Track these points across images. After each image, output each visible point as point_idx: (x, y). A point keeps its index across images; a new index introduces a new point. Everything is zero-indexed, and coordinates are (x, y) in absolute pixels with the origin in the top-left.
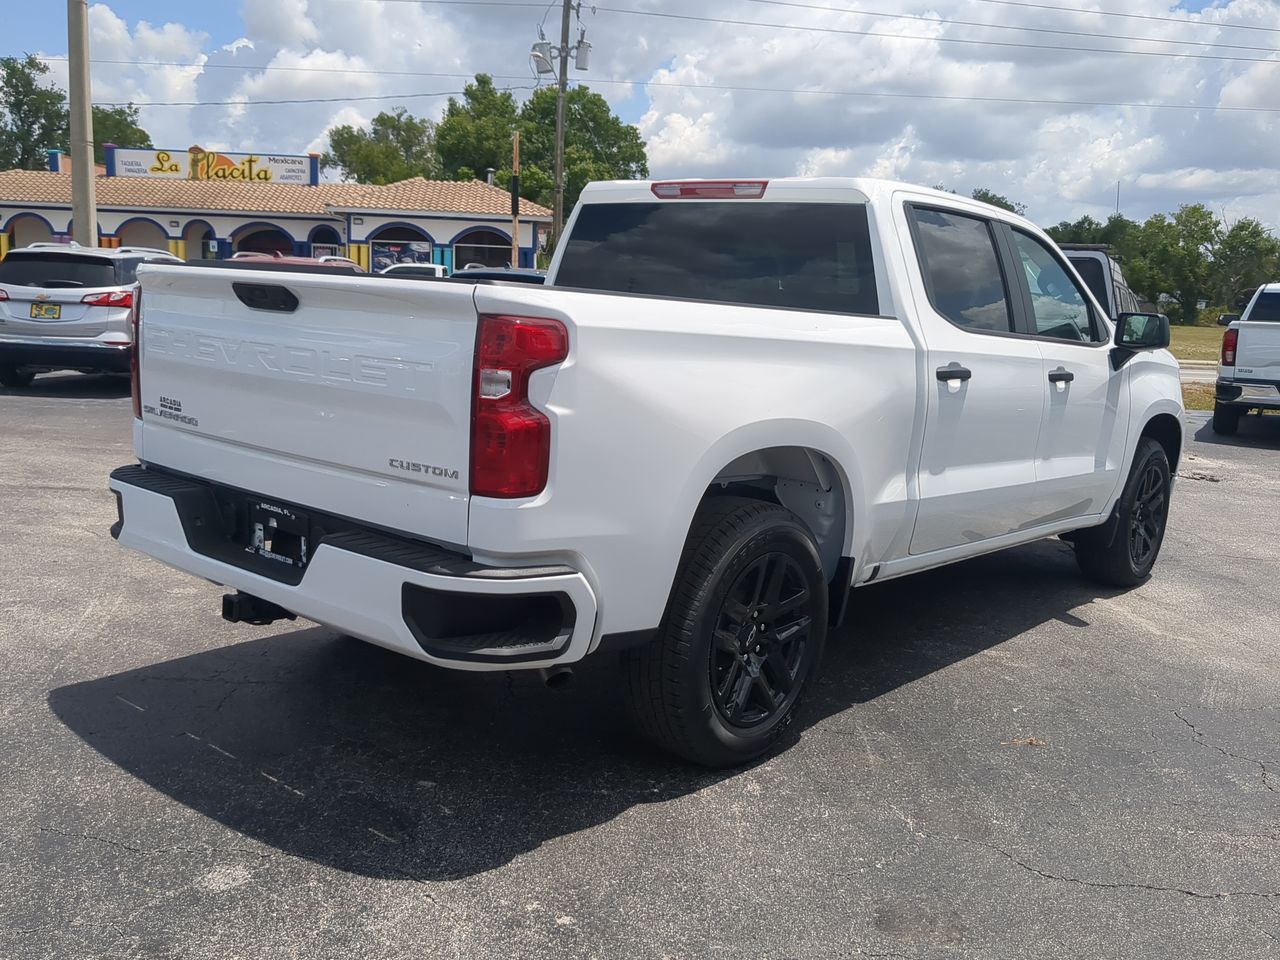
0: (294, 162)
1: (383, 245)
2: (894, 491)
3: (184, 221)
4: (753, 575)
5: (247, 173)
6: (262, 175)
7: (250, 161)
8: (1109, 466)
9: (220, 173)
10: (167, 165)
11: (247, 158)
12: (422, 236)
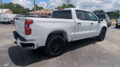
2: (73, 34)
3: (45, 14)
4: (56, 41)
8: (98, 31)
10: (44, 10)
11: (49, 10)
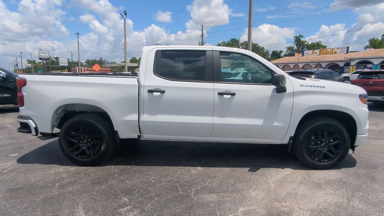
0: (343, 49)
1: (359, 66)
3: (316, 64)
5: (331, 52)
6: (335, 53)
7: (332, 50)
9: (325, 53)
10: (314, 53)
11: (332, 49)
12: (370, 63)
